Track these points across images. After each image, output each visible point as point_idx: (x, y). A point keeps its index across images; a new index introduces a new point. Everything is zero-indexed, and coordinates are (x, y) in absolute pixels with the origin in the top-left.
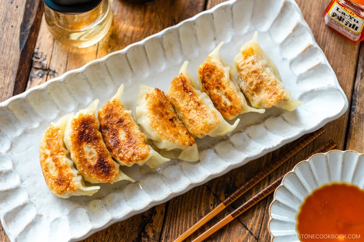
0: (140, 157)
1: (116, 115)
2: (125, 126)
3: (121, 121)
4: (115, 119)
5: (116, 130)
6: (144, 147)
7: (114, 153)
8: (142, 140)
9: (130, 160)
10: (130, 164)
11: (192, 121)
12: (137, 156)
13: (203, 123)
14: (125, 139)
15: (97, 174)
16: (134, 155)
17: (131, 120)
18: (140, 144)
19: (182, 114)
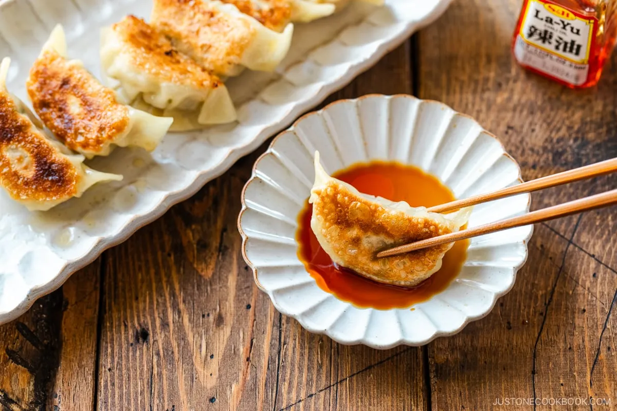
0: (113, 128)
1: (54, 76)
2: (75, 87)
3: (65, 82)
4: (55, 83)
5: (61, 101)
6: (116, 109)
7: (69, 140)
8: (109, 98)
9: (98, 142)
10: (101, 148)
11: (207, 48)
12: (107, 130)
13: (228, 41)
14: (81, 109)
15: (45, 190)
16: (101, 129)
17: (81, 73)
18: (107, 106)
19: (186, 43)
